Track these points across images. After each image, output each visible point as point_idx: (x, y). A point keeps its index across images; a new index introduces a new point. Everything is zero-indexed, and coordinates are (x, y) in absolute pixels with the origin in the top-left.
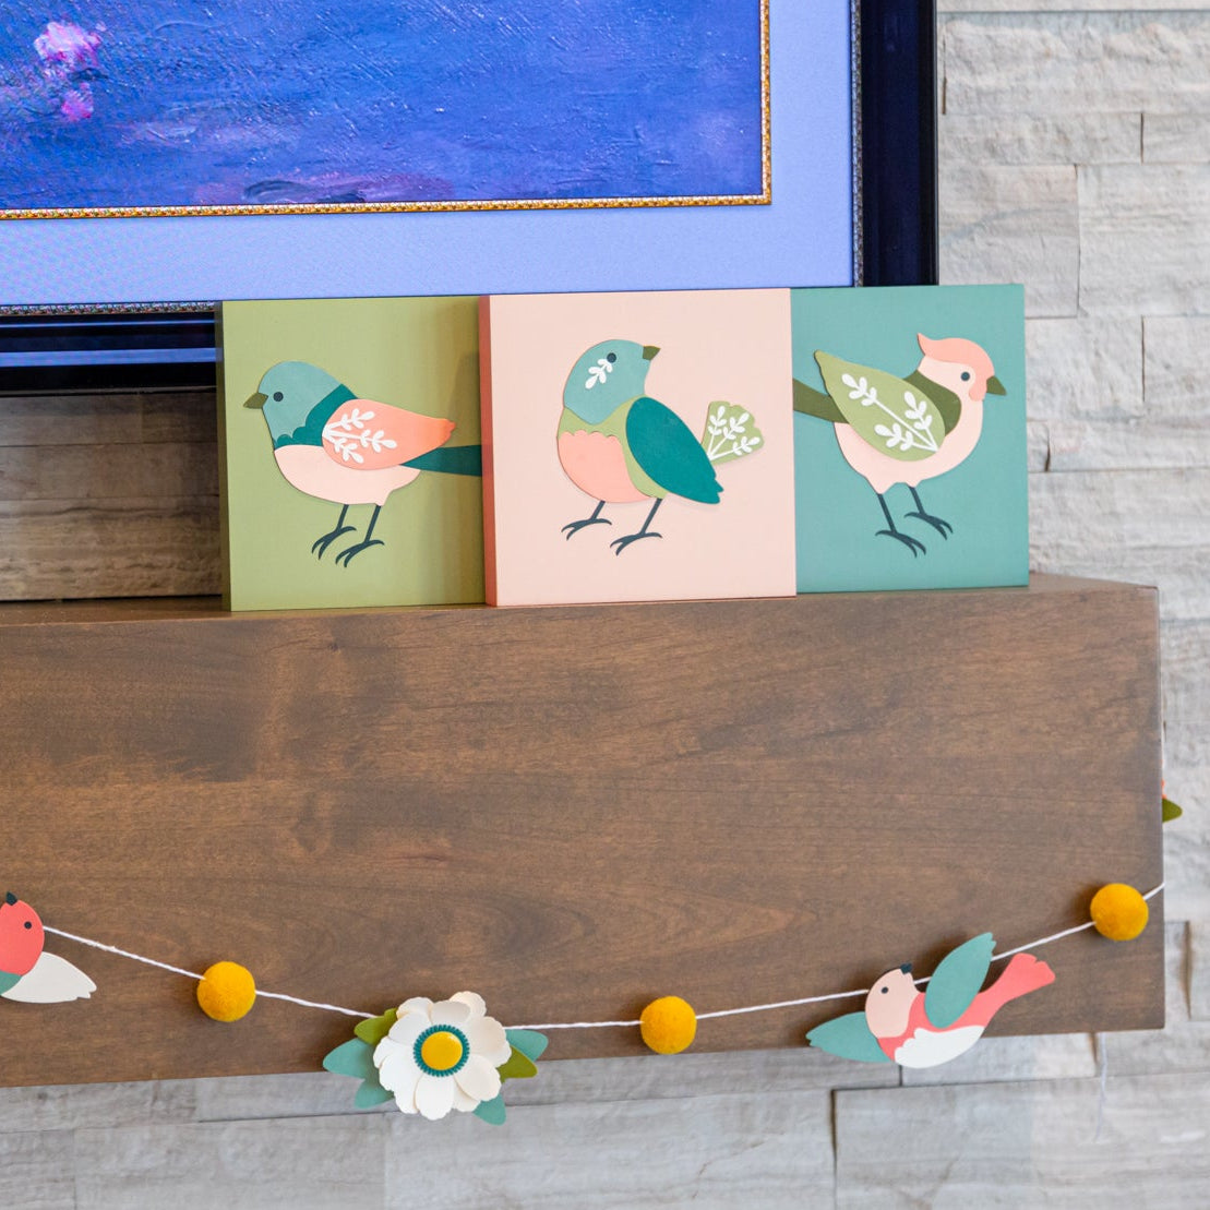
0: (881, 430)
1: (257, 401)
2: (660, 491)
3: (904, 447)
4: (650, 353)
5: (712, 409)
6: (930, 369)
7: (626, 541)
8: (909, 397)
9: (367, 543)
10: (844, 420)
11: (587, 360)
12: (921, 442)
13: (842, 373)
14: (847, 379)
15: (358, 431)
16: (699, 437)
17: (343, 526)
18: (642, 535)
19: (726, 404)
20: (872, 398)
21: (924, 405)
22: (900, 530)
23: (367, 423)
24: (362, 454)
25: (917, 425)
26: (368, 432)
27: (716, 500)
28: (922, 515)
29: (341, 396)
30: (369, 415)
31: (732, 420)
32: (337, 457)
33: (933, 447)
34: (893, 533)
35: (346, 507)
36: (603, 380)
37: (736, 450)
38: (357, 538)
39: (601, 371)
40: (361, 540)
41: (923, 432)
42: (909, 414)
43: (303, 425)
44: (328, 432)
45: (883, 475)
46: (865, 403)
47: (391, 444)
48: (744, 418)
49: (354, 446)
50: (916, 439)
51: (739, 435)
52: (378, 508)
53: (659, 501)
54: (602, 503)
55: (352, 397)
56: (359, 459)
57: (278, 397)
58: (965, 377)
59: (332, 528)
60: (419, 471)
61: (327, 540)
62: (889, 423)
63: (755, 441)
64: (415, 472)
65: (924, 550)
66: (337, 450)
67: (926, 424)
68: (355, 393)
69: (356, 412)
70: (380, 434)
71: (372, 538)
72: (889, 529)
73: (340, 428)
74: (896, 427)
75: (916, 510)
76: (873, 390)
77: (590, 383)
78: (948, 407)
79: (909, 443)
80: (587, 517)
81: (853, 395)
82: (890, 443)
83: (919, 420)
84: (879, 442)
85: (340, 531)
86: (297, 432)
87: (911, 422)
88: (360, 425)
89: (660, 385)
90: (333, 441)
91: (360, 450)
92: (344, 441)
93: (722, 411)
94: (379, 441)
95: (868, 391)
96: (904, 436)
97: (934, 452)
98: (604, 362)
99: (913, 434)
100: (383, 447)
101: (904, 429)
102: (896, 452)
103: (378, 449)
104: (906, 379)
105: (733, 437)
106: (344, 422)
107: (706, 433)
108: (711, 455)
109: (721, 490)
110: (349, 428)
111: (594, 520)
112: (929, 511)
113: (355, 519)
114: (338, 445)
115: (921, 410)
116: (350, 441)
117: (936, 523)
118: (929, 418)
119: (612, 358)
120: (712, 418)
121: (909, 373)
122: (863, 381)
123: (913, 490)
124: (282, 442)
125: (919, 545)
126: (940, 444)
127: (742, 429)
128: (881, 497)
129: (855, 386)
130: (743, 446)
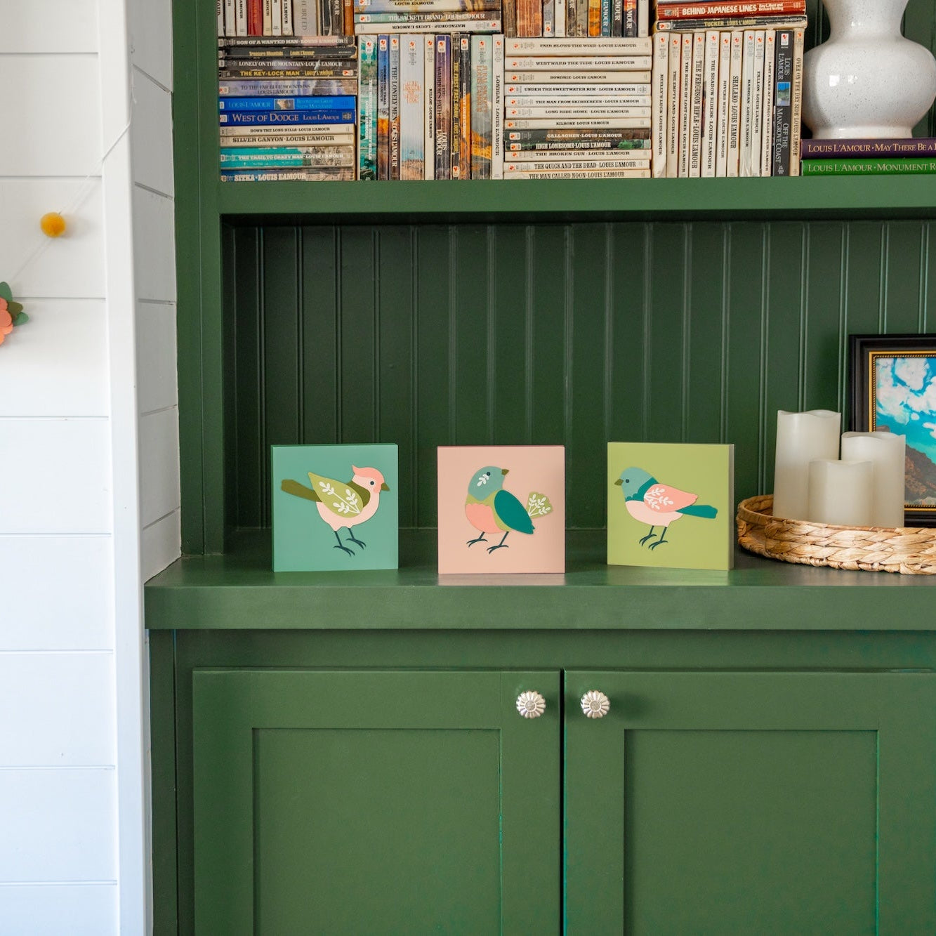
0: (336, 505)
1: (619, 483)
2: (508, 528)
3: (345, 512)
4: (505, 472)
5: (531, 496)
6: (357, 480)
7: (494, 548)
8: (348, 491)
9: (661, 541)
10: (320, 501)
11: (479, 474)
12: (352, 510)
13: (319, 481)
14: (322, 484)
15: (658, 497)
16: (525, 506)
17: (652, 534)
18: (500, 546)
19: (536, 493)
20: (332, 492)
21: (354, 495)
22: (343, 545)
23: (662, 494)
24: (659, 506)
25: (351, 503)
26: (662, 497)
27: (532, 533)
28: (353, 539)
29: (652, 482)
30: (663, 491)
31: (539, 500)
32: (649, 506)
33: (358, 512)
34: (341, 547)
35: (653, 526)
36: (485, 483)
37: (540, 512)
38: (657, 539)
39: (484, 479)
40: (659, 540)
41: (354, 506)
42: (347, 498)
43: (637, 493)
44: (646, 496)
45: (336, 523)
46: (329, 494)
47: (671, 503)
48: (544, 499)
49: (656, 503)
50: (351, 508)
51: (541, 507)
52: (666, 528)
53: (508, 532)
54: (484, 533)
55: (657, 483)
56: (658, 508)
58: (372, 483)
61: (645, 539)
62: (339, 502)
63: (549, 509)
64: (681, 514)
65: (354, 554)
66: (650, 504)
67: (355, 503)
68: (658, 481)
69: (657, 489)
70: (667, 498)
71: (663, 540)
73: (651, 495)
74: (342, 504)
76: (333, 489)
77: (479, 484)
78: (364, 496)
79: (348, 510)
80: (478, 538)
81: (324, 491)
82: (340, 510)
83: (352, 501)
84: (335, 510)
85: (651, 536)
86: (635, 495)
87: (349, 501)
88: (659, 494)
89: (509, 486)
90: (648, 500)
91: (658, 504)
92: (652, 500)
93: (534, 496)
94: (666, 501)
95: (330, 489)
96: (345, 507)
97: (358, 514)
98: (485, 475)
99: (349, 506)
100: (668, 504)
101: (346, 505)
102: (342, 514)
103: (666, 504)
104: (347, 485)
105: (539, 507)
106: (653, 493)
107: (529, 506)
108: (530, 515)
109: (534, 528)
110: (654, 495)
111: (480, 539)
112: (356, 538)
113: (657, 532)
114: (650, 502)
115: (353, 497)
116: (654, 500)
117: (360, 543)
118: (356, 500)
119: (488, 474)
120: (530, 499)
121: (348, 481)
122: (328, 485)
123: (349, 529)
124: (628, 499)
125: (352, 552)
126: (361, 511)
127: (543, 504)
128: (336, 532)
129: (324, 486)
130: (543, 511)
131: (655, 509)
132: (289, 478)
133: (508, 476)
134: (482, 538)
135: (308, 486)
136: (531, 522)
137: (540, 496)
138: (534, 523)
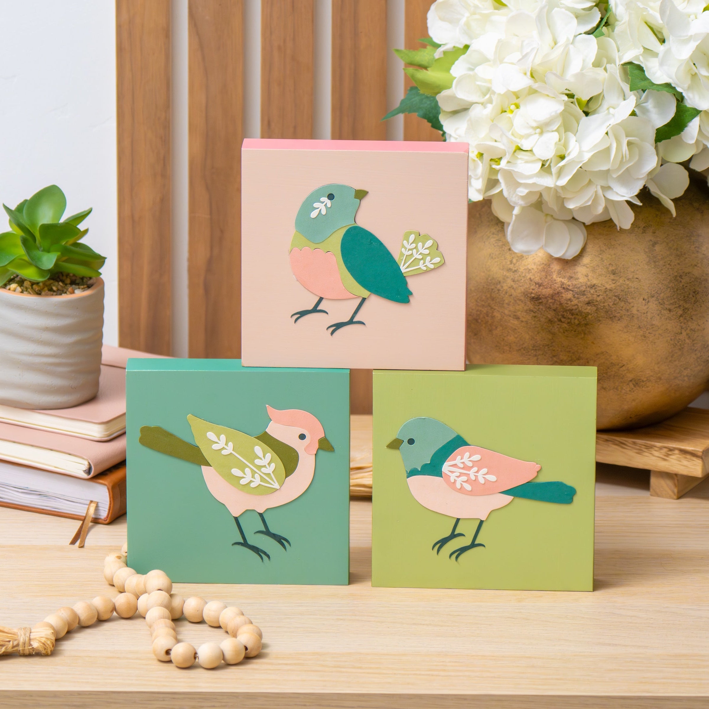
0: (236, 472)
1: (396, 444)
2: (365, 293)
3: (253, 485)
4: (361, 194)
5: (405, 237)
7: (338, 326)
8: (258, 449)
9: (473, 545)
10: (208, 464)
12: (266, 481)
13: (206, 431)
14: (211, 435)
15: (469, 468)
17: (456, 533)
18: (351, 322)
19: (415, 233)
20: (229, 449)
21: (269, 456)
22: (250, 542)
23: (474, 463)
24: (471, 484)
25: (263, 470)
26: (475, 469)
27: (408, 301)
28: (267, 532)
29: (458, 443)
30: (476, 457)
32: (451, 485)
33: (276, 486)
34: (245, 544)
35: (458, 520)
36: (324, 212)
38: (466, 541)
39: (322, 206)
40: (469, 543)
41: (268, 475)
42: (257, 462)
43: (429, 462)
44: (446, 468)
45: (236, 502)
46: (224, 452)
47: (492, 478)
48: (429, 243)
49: (465, 478)
50: (262, 479)
51: (424, 256)
52: (482, 522)
53: (364, 300)
54: (321, 299)
55: (465, 444)
56: (468, 487)
57: (411, 442)
58: (302, 437)
59: (448, 534)
60: (513, 497)
61: (443, 542)
62: (242, 467)
64: (510, 498)
65: (268, 556)
66: (452, 480)
67: (270, 470)
68: (468, 442)
69: (467, 454)
70: (484, 471)
71: (477, 542)
72: (242, 541)
73: (455, 466)
74: (247, 470)
75: (263, 529)
76: (231, 444)
77: (314, 214)
78: (288, 458)
79: (257, 481)
80: (310, 307)
81: (215, 447)
82: (243, 482)
83: (265, 466)
84: (235, 480)
85: (453, 536)
86: (424, 466)
87: (260, 467)
88: (470, 464)
89: (368, 219)
90: (449, 474)
91: (469, 481)
92: (458, 474)
94: (483, 476)
95: (226, 444)
96: (253, 477)
97: (276, 490)
98: (325, 199)
99: (260, 475)
100: (486, 480)
101: (253, 473)
102: (247, 488)
103: (482, 481)
104: (258, 438)
105: (420, 257)
106: (458, 461)
107: (402, 254)
108: (403, 269)
109: (411, 294)
110: (462, 466)
111: (315, 310)
112: (272, 530)
113: (465, 529)
114: (452, 478)
115: (266, 459)
116: (461, 474)
117: (280, 540)
118: (273, 465)
119: (331, 197)
120: (405, 243)
121: (259, 433)
122: (223, 437)
123: (261, 515)
124: (412, 473)
125: (265, 553)
126: (282, 484)
127: (427, 252)
128: (236, 519)
129: (217, 440)
130: (427, 263)
131: (461, 490)
132: (153, 424)
133: (365, 202)
134: (319, 308)
135: (186, 438)
136: (406, 284)
137: (420, 237)
138: (412, 284)
